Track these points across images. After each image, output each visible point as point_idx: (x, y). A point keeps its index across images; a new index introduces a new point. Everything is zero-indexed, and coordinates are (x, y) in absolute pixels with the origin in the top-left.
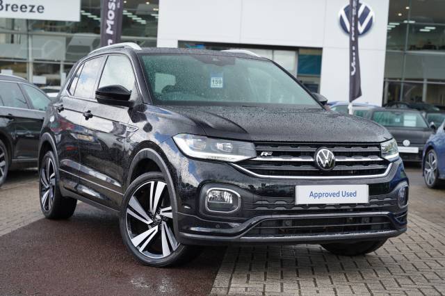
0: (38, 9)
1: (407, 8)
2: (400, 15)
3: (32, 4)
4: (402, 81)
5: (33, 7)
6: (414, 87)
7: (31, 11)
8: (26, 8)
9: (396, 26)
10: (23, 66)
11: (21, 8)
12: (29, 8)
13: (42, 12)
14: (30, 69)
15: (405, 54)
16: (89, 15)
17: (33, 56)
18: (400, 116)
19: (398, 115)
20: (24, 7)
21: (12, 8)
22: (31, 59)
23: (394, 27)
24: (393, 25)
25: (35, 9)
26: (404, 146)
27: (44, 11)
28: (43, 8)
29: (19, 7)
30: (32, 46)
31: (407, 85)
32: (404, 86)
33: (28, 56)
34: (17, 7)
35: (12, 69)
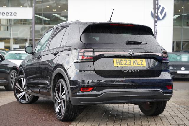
0: (14, 14)
1: (183, 7)
2: (180, 11)
3: (11, 12)
4: (182, 41)
5: (12, 13)
6: (187, 43)
7: (11, 15)
8: (8, 14)
9: (179, 16)
10: (8, 40)
11: (6, 14)
12: (10, 14)
13: (16, 15)
14: (12, 41)
15: (182, 28)
16: (38, 16)
17: (13, 36)
18: (180, 56)
19: (178, 55)
20: (7, 13)
21: (2, 14)
22: (12, 37)
23: (177, 17)
24: (177, 16)
25: (12, 14)
26: (181, 70)
27: (17, 15)
28: (16, 14)
29: (5, 14)
30: (12, 31)
31: (184, 42)
32: (183, 43)
33: (11, 36)
34: (4, 14)
35: (4, 42)
